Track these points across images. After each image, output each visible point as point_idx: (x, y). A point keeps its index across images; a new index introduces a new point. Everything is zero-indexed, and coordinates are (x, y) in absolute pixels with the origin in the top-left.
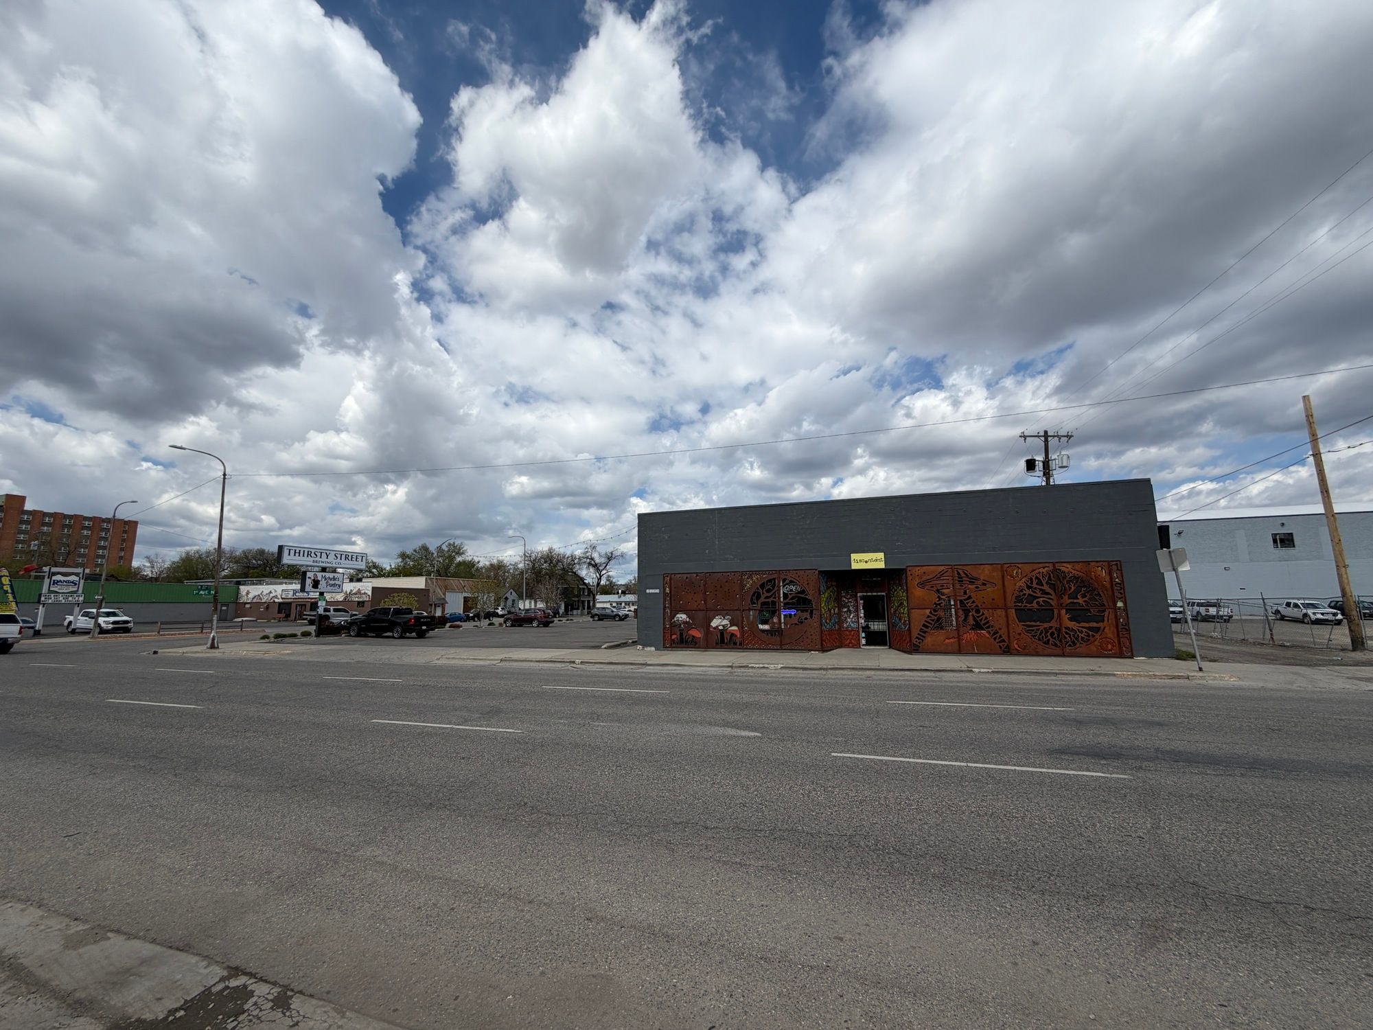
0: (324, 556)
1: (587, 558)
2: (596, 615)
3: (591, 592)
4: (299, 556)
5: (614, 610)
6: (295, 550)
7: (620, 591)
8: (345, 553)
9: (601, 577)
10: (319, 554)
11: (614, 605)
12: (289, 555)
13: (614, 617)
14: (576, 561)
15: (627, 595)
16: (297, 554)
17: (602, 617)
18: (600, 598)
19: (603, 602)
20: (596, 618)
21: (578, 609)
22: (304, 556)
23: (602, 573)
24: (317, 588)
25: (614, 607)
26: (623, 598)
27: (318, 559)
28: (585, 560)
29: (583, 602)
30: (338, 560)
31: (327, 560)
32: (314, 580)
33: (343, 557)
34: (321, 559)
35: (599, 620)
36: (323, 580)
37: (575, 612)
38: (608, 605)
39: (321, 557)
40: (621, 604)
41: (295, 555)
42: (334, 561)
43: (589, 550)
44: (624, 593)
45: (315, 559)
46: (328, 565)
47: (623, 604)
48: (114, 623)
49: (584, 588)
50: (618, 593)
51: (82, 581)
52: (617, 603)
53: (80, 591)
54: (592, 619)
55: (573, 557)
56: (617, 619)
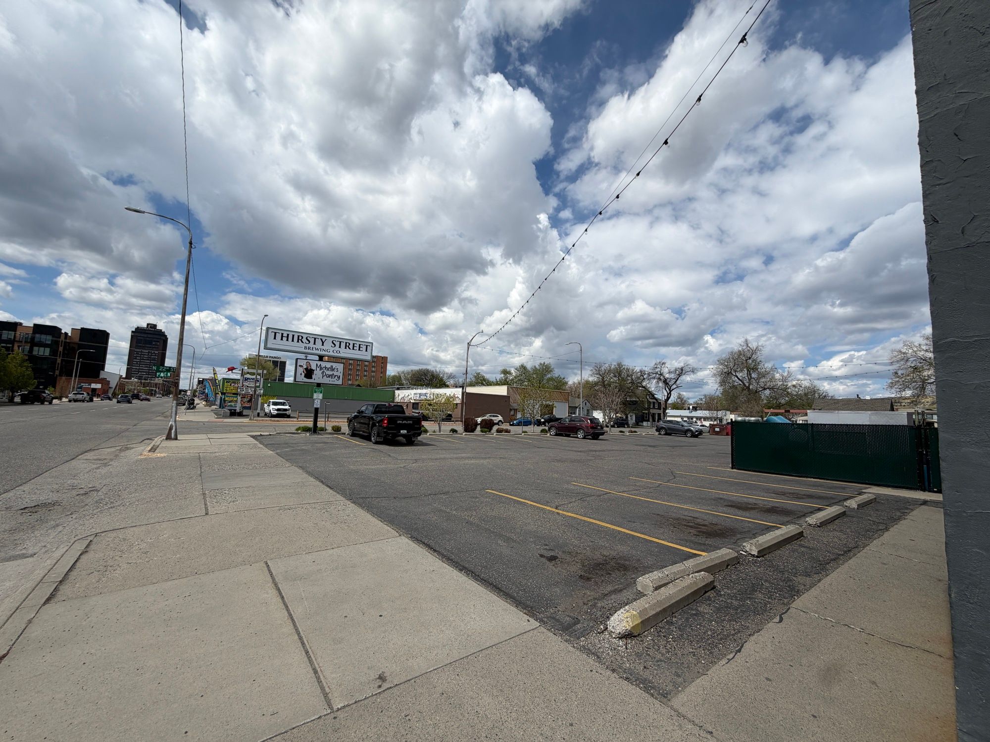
0: (319, 342)
1: (656, 373)
2: (662, 428)
3: (663, 406)
4: (287, 340)
5: (685, 424)
6: (282, 334)
7: (691, 407)
8: (345, 341)
9: (670, 391)
10: (312, 341)
11: (685, 419)
12: (275, 338)
13: (685, 432)
14: (645, 377)
15: (698, 411)
16: (285, 339)
17: (672, 430)
18: (670, 412)
19: (673, 415)
20: (663, 432)
21: (648, 421)
22: (293, 341)
23: (672, 388)
24: (311, 378)
25: (685, 421)
26: (694, 414)
27: (311, 345)
28: (655, 375)
29: (654, 415)
30: (337, 348)
31: (322, 347)
32: (306, 369)
33: (343, 345)
34: (314, 346)
35: (666, 434)
36: (318, 369)
37: (645, 424)
38: (679, 419)
39: (315, 344)
40: (692, 419)
41: (282, 339)
42: (332, 349)
43: (659, 366)
44: (695, 409)
45: (307, 346)
46: (326, 353)
47: (694, 419)
48: (278, 410)
49: (654, 403)
50: (689, 409)
51: (262, 379)
52: (688, 417)
53: (261, 386)
54: (657, 433)
55: (642, 372)
56: (689, 435)
